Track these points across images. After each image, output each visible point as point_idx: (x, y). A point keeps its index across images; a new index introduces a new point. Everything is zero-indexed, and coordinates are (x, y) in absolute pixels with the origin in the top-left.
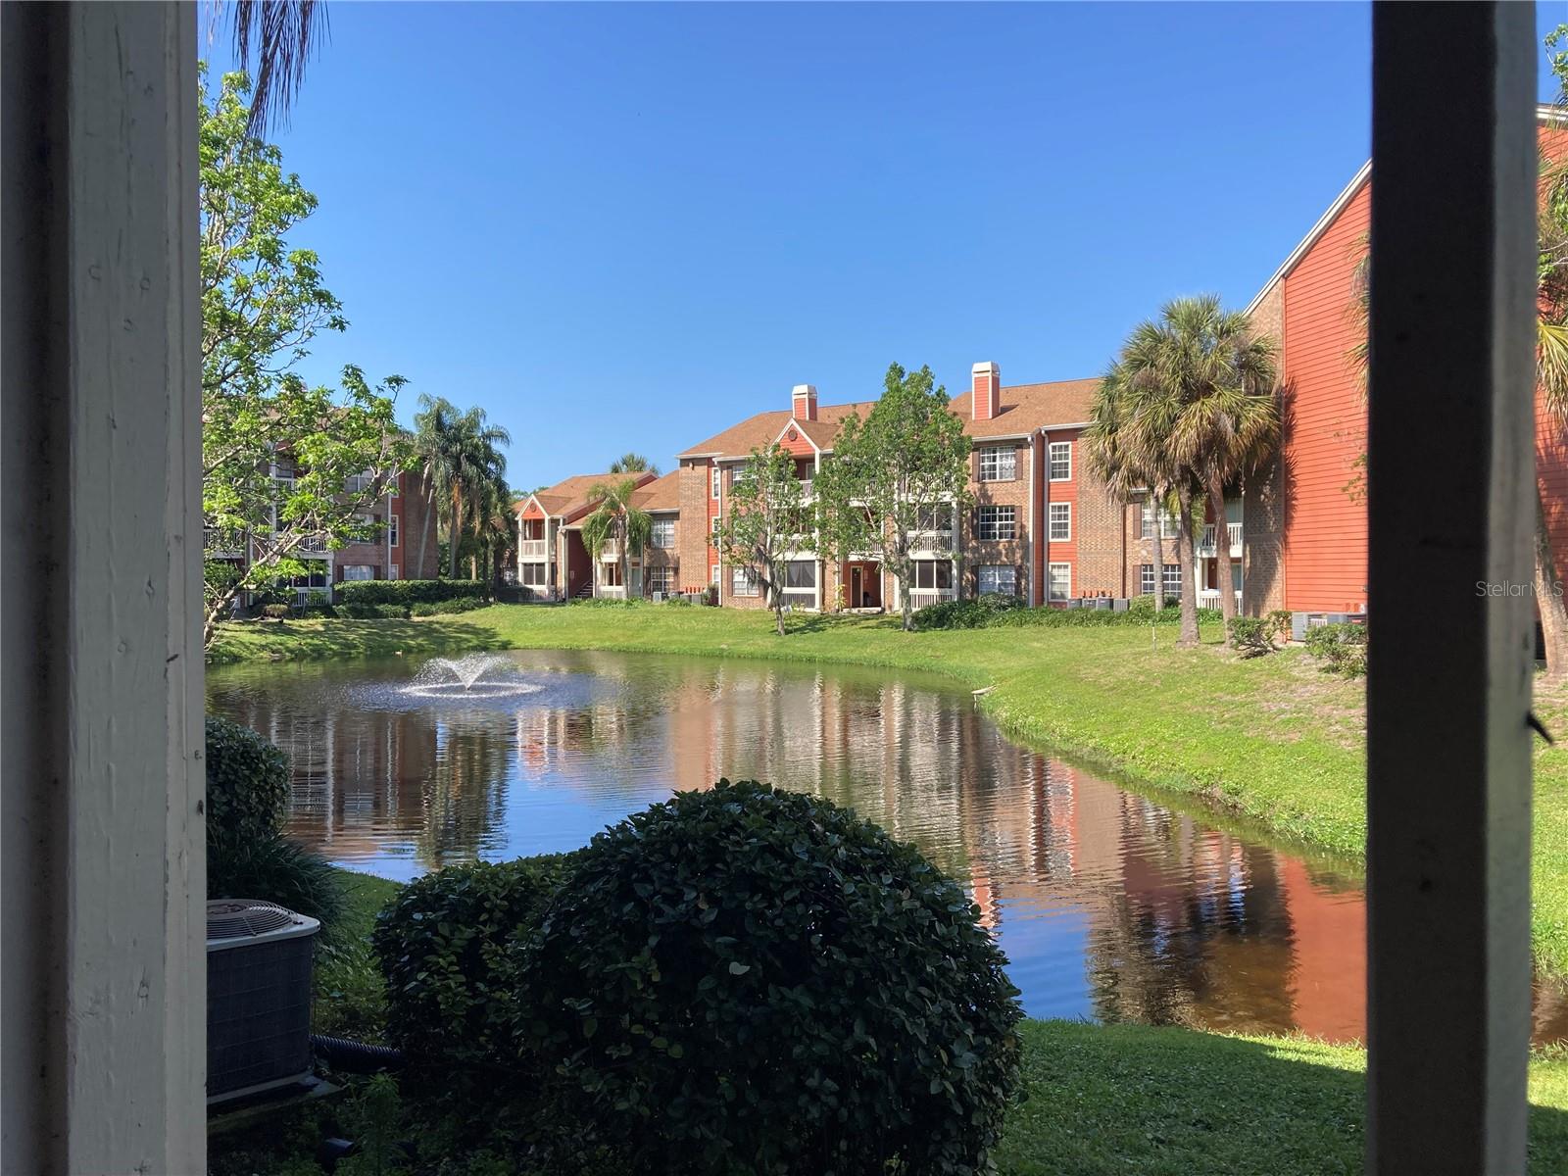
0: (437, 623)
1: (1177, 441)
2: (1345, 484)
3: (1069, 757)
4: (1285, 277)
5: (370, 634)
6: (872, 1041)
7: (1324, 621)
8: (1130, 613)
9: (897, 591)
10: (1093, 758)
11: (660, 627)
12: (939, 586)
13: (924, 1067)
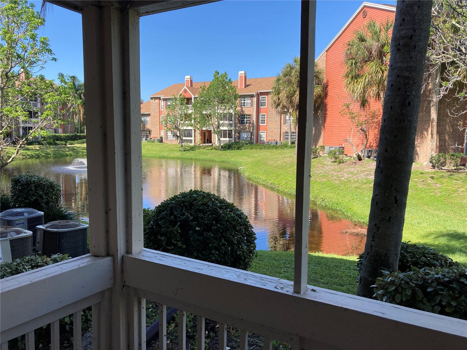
0: (75, 147)
1: (296, 98)
2: (340, 111)
3: (265, 186)
4: (327, 51)
5: (54, 150)
6: (226, 243)
7: (333, 149)
8: (282, 146)
9: (217, 139)
10: (271, 186)
11: (145, 149)
12: (229, 137)
13: (236, 249)
